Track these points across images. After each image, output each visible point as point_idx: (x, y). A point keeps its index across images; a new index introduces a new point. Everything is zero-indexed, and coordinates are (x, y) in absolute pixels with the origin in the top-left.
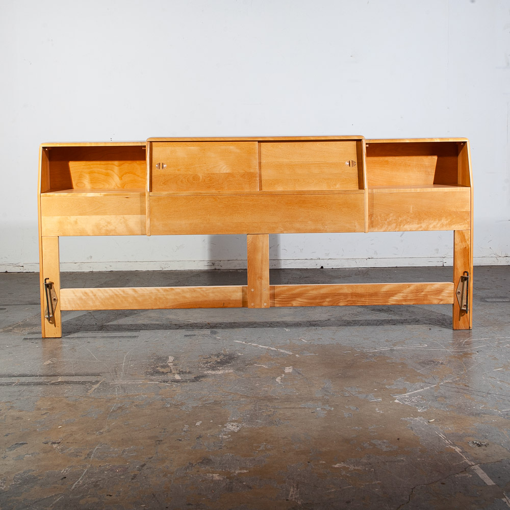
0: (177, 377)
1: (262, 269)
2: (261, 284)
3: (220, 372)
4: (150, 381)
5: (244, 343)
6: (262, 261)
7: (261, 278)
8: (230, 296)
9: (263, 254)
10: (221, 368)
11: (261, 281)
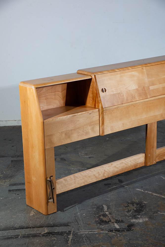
0: (117, 226)
1: (153, 142)
2: (153, 151)
3: (141, 221)
4: (102, 231)
5: (142, 191)
6: (154, 137)
7: (153, 147)
8: (138, 161)
9: (154, 134)
10: (139, 216)
11: (153, 149)
